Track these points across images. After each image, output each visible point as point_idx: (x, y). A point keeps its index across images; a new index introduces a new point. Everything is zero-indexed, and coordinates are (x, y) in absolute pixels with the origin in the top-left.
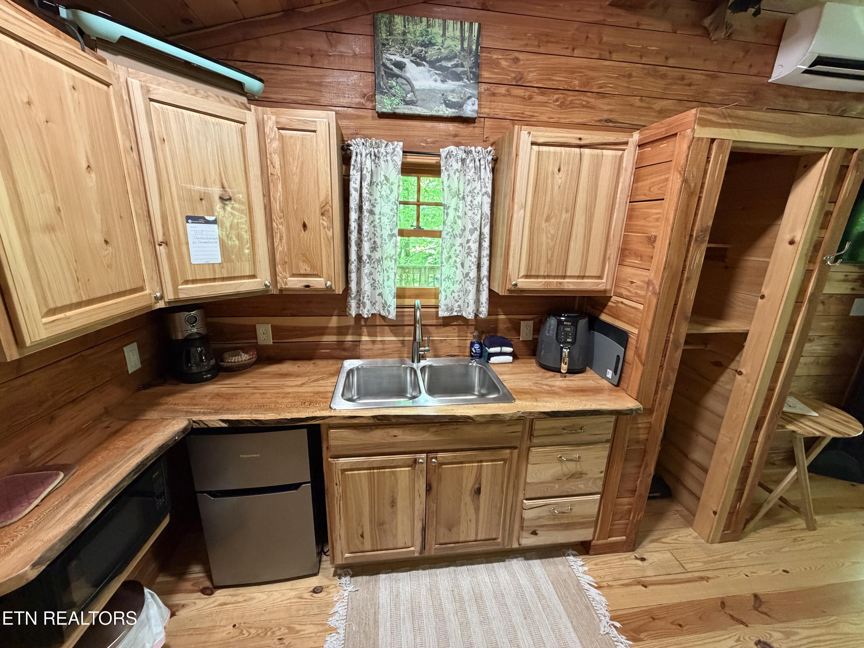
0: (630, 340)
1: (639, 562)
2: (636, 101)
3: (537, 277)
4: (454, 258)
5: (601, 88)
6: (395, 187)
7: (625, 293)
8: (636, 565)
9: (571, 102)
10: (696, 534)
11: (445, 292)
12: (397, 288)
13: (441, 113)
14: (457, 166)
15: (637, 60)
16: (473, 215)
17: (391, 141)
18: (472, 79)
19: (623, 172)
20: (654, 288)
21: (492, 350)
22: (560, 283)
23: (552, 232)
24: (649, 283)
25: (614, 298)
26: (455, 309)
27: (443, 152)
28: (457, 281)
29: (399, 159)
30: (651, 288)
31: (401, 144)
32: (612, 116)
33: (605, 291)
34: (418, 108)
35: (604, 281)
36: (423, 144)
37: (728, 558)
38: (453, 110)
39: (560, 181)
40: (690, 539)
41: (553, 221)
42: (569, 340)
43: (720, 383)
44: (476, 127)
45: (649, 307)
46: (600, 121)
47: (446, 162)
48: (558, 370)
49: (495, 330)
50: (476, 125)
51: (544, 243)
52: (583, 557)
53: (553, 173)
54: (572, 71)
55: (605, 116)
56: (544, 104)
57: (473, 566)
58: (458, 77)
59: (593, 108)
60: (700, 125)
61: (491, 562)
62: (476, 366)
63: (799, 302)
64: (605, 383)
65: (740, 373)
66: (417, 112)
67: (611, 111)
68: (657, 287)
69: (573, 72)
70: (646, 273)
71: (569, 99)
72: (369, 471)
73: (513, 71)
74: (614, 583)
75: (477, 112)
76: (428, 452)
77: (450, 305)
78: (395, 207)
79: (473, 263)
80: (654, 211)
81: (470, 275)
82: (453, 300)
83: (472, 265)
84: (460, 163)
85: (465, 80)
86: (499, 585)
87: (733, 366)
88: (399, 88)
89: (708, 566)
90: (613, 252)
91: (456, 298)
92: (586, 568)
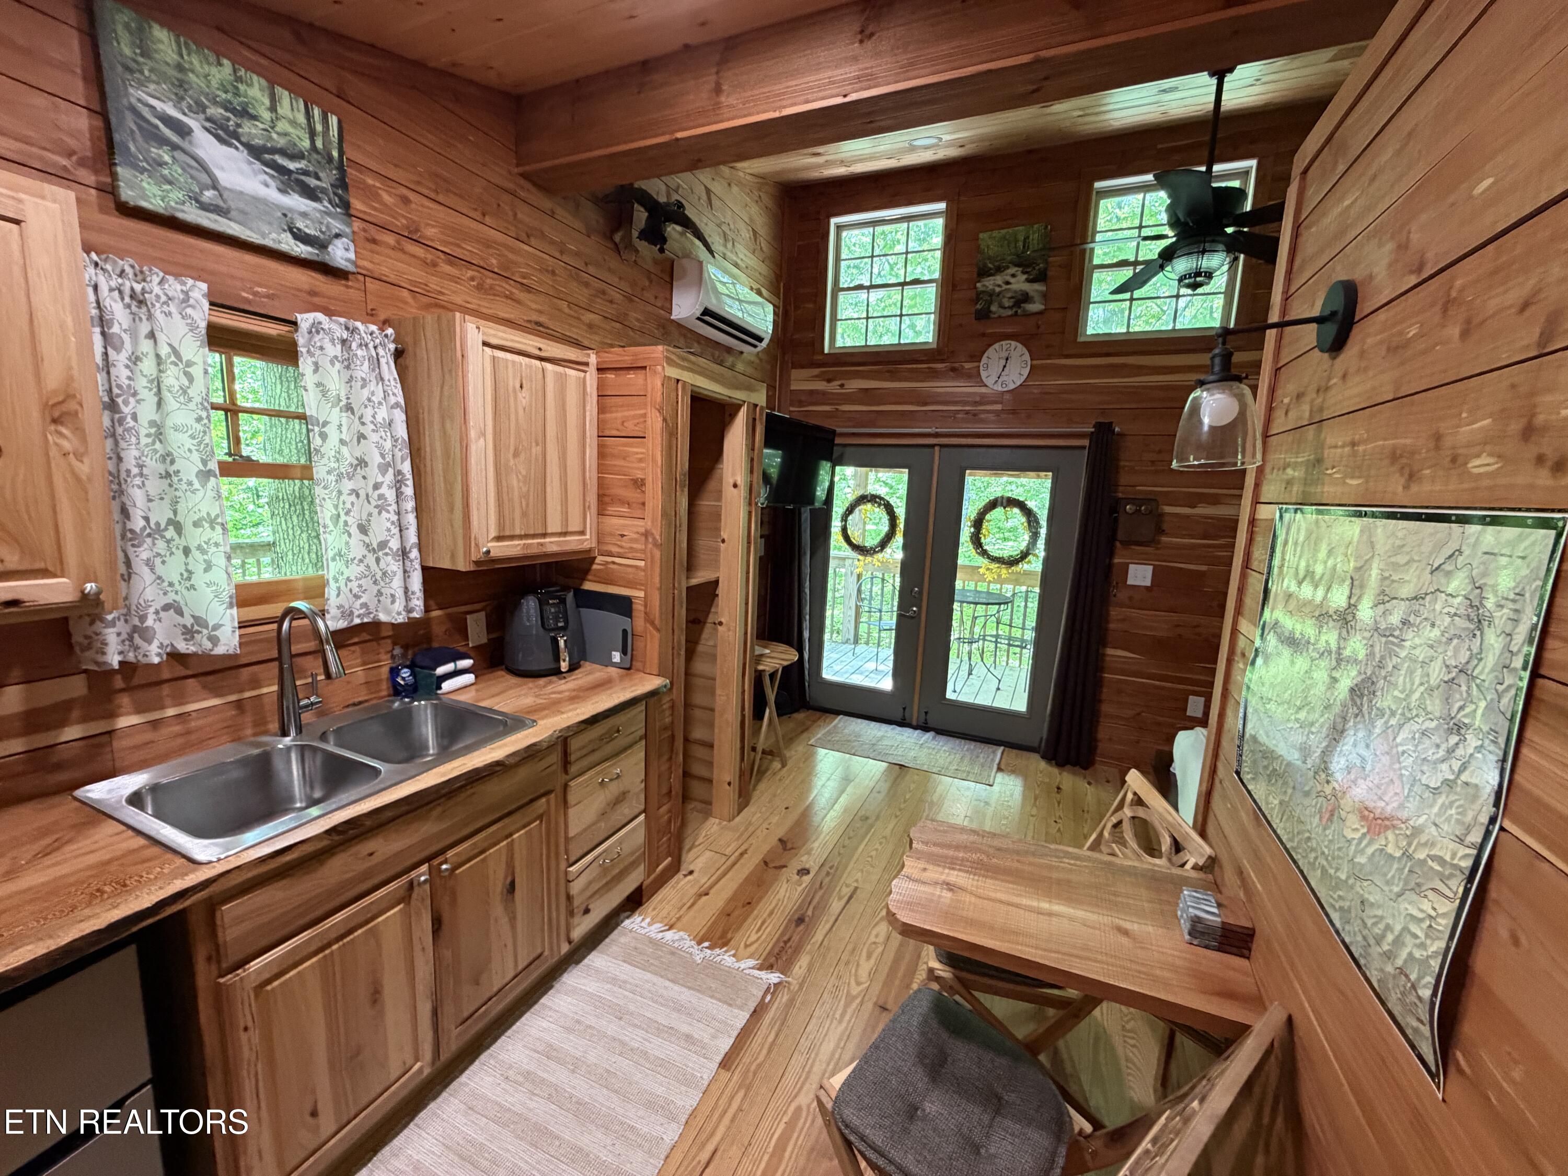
0: (634, 606)
1: (690, 877)
2: (564, 305)
3: (512, 537)
4: (343, 518)
5: (524, 278)
6: (196, 371)
7: (615, 549)
8: (689, 882)
9: (491, 288)
10: (717, 821)
11: (337, 581)
12: (238, 587)
13: (284, 247)
14: (336, 350)
15: (557, 255)
16: (381, 441)
17: (177, 276)
18: (337, 206)
19: (588, 398)
20: (654, 539)
21: (441, 670)
22: (542, 544)
23: (524, 473)
24: (646, 534)
25: (600, 559)
26: (356, 613)
27: (305, 320)
28: (353, 560)
29: (202, 314)
30: (650, 540)
31: (204, 286)
32: (542, 319)
33: (589, 551)
34: (232, 224)
35: (588, 537)
36: (245, 295)
37: (750, 824)
38: (309, 249)
39: (524, 401)
40: (715, 827)
41: (523, 456)
42: (560, 624)
43: (703, 642)
44: (351, 287)
45: (652, 561)
46: (529, 321)
47: (310, 339)
48: (557, 672)
49: (428, 638)
50: (350, 283)
51: (516, 490)
52: (637, 913)
53: (515, 391)
54: (488, 244)
55: (535, 317)
56: (455, 280)
57: (514, 1027)
58: (310, 194)
59: (518, 301)
60: (668, 364)
61: (536, 1002)
62: (426, 706)
63: (749, 543)
64: (613, 671)
65: (721, 623)
66: (230, 232)
67: (540, 312)
68: (658, 537)
69: (488, 247)
70: (641, 523)
71: (489, 281)
72: (321, 955)
73: (403, 216)
74: (681, 912)
75: (354, 263)
76: (428, 859)
77: (347, 607)
78: (204, 414)
79: (393, 523)
80: (635, 450)
81: (390, 545)
82: (350, 596)
83: (392, 527)
84: (339, 347)
85: (326, 204)
86: (566, 1016)
87: (711, 619)
88: (180, 171)
89: (740, 842)
90: (592, 499)
91: (355, 590)
92: (648, 920)
